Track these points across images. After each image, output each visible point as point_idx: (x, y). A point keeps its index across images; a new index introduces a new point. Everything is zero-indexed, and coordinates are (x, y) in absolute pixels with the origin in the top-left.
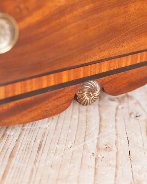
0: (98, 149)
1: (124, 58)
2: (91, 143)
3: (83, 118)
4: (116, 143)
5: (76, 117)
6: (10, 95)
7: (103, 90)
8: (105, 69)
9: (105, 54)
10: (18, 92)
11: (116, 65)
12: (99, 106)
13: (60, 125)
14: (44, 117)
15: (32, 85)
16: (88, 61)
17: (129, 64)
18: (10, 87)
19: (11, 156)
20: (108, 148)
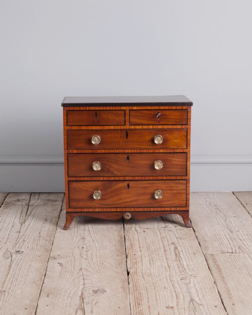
0: (161, 238)
4: (166, 236)
10: (105, 210)
18: (102, 209)
20: (164, 238)
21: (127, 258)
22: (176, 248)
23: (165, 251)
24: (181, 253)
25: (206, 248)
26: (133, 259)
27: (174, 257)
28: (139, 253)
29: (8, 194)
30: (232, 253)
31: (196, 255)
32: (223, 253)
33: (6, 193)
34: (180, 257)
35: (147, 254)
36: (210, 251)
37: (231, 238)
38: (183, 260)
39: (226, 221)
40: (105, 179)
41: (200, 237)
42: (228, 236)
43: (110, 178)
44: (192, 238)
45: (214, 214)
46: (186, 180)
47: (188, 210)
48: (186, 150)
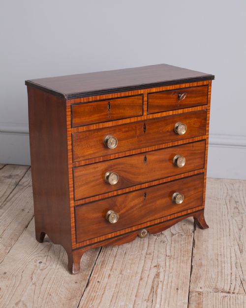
0: (146, 254)
1: (156, 220)
2: (144, 252)
3: (142, 243)
4: (153, 252)
5: (139, 243)
6: (116, 235)
7: (148, 232)
8: (148, 225)
9: (149, 219)
10: (118, 234)
11: (153, 223)
12: (149, 238)
13: (133, 246)
14: (127, 243)
15: (123, 232)
16: (142, 222)
17: (158, 222)
18: (115, 233)
19: (115, 257)
20: (150, 254)
21: (87, 287)
22: (158, 275)
23: (141, 279)
24: (160, 285)
25: (196, 278)
26: (92, 291)
27: (149, 291)
28: (106, 280)
29: (5, 165)
30: (229, 293)
31: (179, 291)
32: (217, 290)
33: (2, 164)
34: (156, 294)
35: (116, 283)
36: (200, 285)
37: (236, 263)
38: (158, 300)
39: (240, 230)
40: (120, 192)
41: (196, 257)
42: (233, 259)
43: (124, 191)
44: (185, 259)
45: (229, 217)
46: (203, 173)
47: (203, 210)
48: (204, 137)
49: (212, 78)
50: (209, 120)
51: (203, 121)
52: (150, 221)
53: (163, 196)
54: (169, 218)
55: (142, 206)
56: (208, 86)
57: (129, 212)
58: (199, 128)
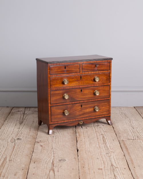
6: (68, 122)
11: (86, 119)
17: (88, 118)
18: (68, 120)
22: (103, 137)
24: (106, 140)
25: (119, 137)
26: (80, 143)
27: (103, 142)
28: (84, 140)
30: (134, 140)
31: (114, 141)
32: (129, 139)
33: (12, 107)
34: (106, 142)
35: (88, 140)
36: (122, 139)
37: (133, 132)
38: (108, 144)
39: (130, 122)
40: (70, 103)
41: (116, 131)
42: (131, 131)
43: (72, 103)
44: (112, 132)
45: (124, 119)
46: (109, 100)
47: (110, 116)
48: (109, 84)
49: (112, 59)
50: (111, 77)
51: (108, 77)
52: (84, 117)
53: (90, 107)
54: (93, 117)
55: (80, 110)
56: (110, 63)
57: (74, 112)
58: (107, 80)
